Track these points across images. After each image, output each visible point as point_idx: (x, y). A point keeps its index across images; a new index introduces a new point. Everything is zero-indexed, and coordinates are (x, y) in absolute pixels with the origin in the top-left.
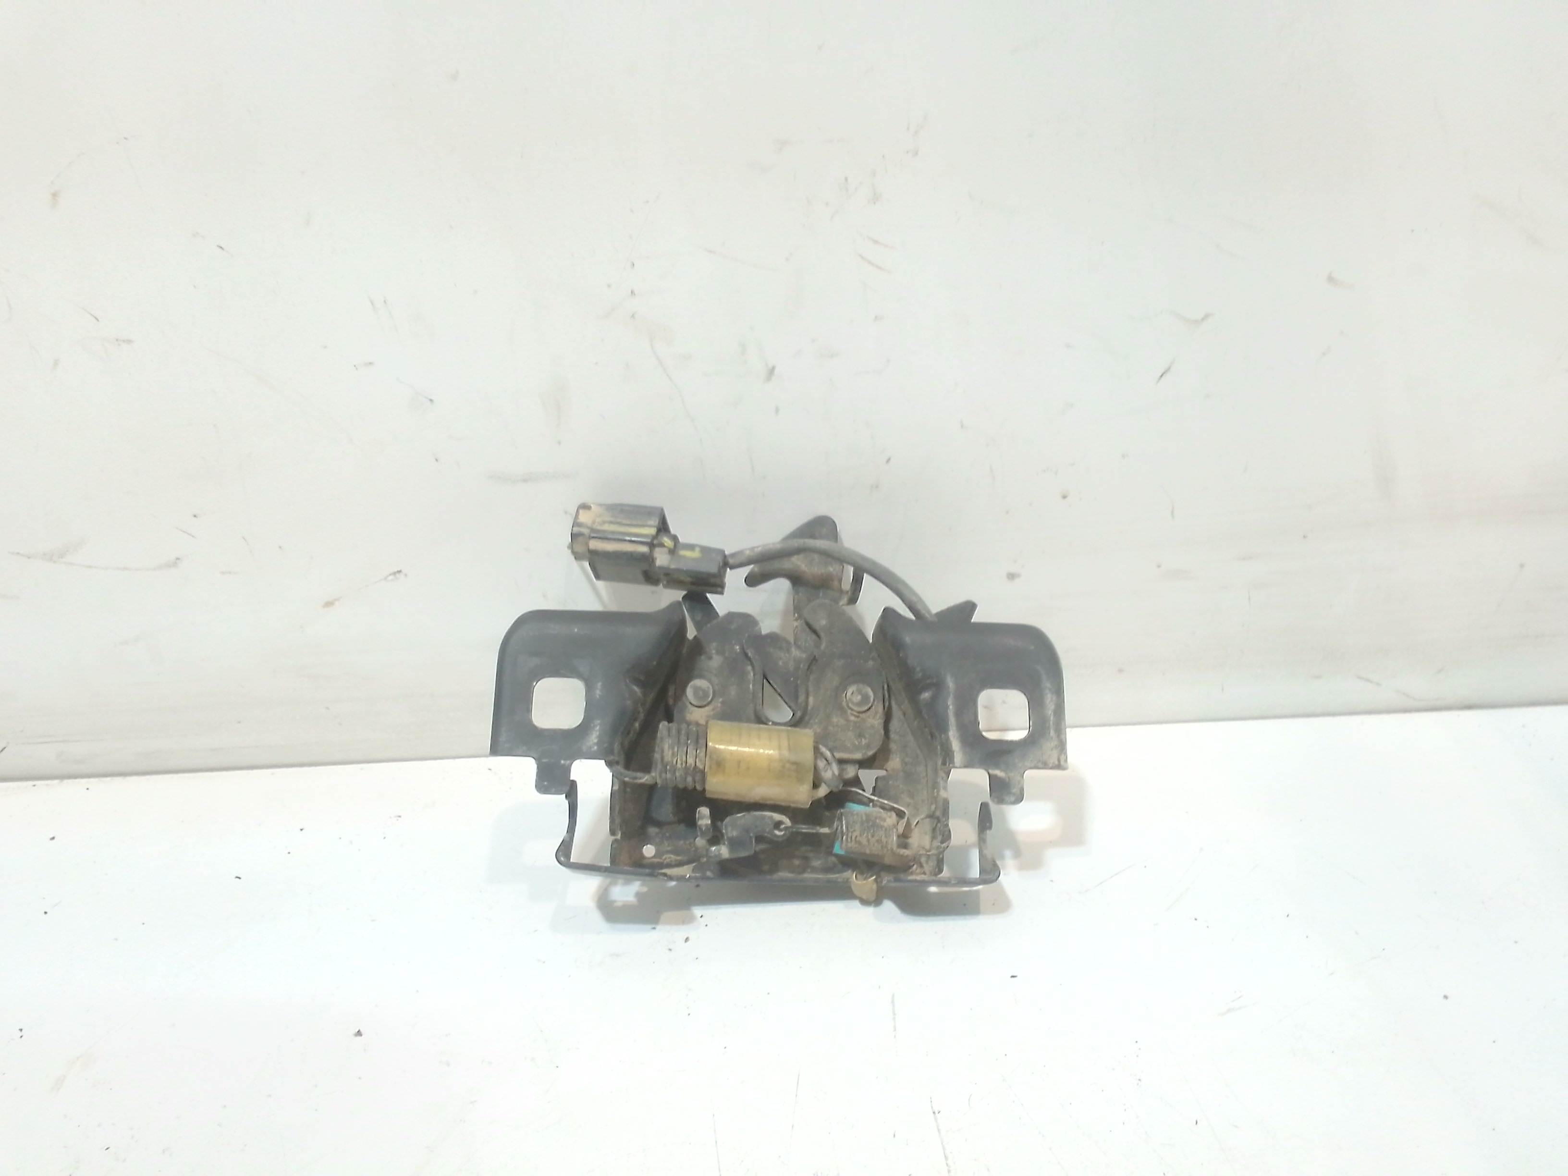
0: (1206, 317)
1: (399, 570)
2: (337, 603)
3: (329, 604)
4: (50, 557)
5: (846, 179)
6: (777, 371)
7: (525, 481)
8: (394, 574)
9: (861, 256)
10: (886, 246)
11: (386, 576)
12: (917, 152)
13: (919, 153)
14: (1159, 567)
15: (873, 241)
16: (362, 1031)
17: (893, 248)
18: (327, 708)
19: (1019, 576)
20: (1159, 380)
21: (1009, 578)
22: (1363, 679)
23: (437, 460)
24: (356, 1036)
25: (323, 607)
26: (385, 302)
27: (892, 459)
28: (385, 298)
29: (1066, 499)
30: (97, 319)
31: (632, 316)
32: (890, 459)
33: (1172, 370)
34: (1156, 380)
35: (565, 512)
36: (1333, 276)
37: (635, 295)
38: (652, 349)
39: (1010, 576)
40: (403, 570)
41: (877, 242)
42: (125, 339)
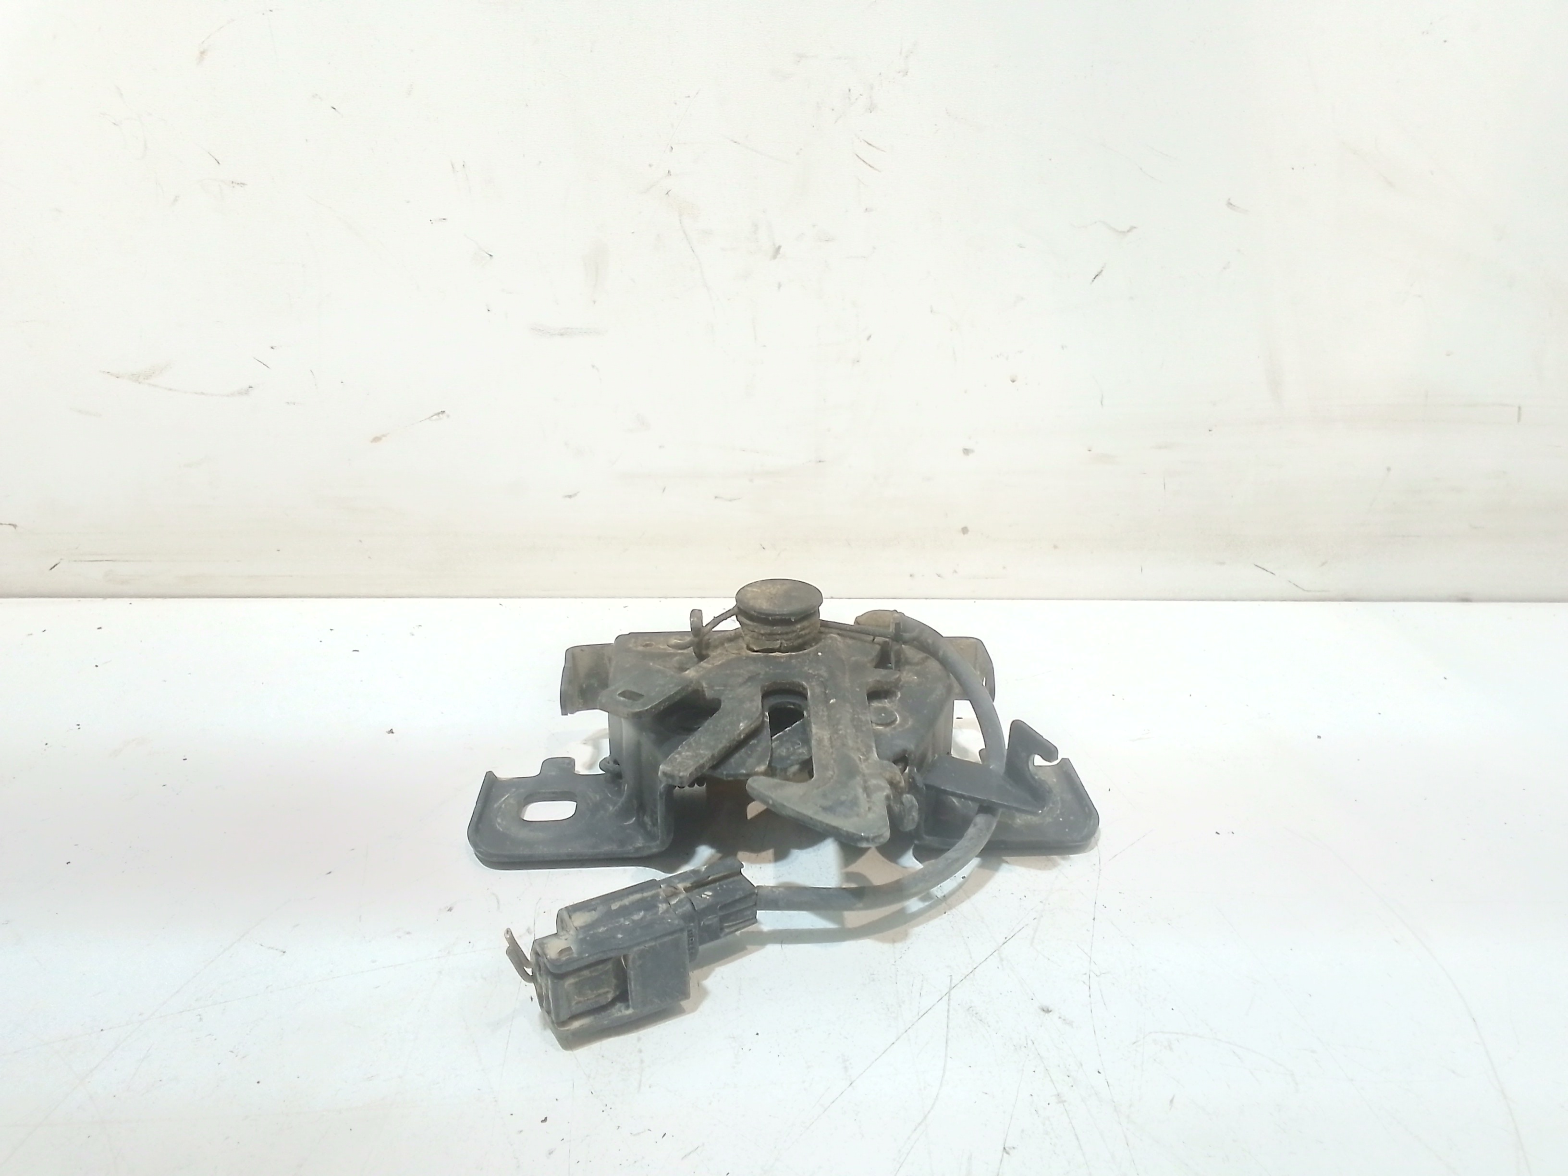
0: (1131, 229)
1: (443, 410)
2: (383, 438)
3: (376, 439)
4: (136, 378)
5: (850, 90)
6: (782, 250)
7: (562, 335)
8: (438, 414)
9: (857, 155)
10: (878, 149)
11: (431, 415)
12: (907, 72)
13: (908, 74)
14: (1090, 450)
15: (868, 143)
16: (394, 731)
17: (882, 151)
18: (360, 541)
19: (972, 451)
20: (1093, 281)
21: (964, 452)
22: (1260, 567)
23: (489, 310)
24: (389, 733)
25: (372, 442)
26: (464, 165)
27: (872, 336)
28: (464, 162)
29: (1015, 383)
30: (218, 163)
31: (667, 193)
32: (870, 337)
33: (1103, 273)
34: (1091, 281)
35: (593, 366)
36: (1232, 201)
37: (671, 175)
38: (681, 223)
39: (965, 451)
40: (446, 412)
41: (871, 145)
42: (240, 182)
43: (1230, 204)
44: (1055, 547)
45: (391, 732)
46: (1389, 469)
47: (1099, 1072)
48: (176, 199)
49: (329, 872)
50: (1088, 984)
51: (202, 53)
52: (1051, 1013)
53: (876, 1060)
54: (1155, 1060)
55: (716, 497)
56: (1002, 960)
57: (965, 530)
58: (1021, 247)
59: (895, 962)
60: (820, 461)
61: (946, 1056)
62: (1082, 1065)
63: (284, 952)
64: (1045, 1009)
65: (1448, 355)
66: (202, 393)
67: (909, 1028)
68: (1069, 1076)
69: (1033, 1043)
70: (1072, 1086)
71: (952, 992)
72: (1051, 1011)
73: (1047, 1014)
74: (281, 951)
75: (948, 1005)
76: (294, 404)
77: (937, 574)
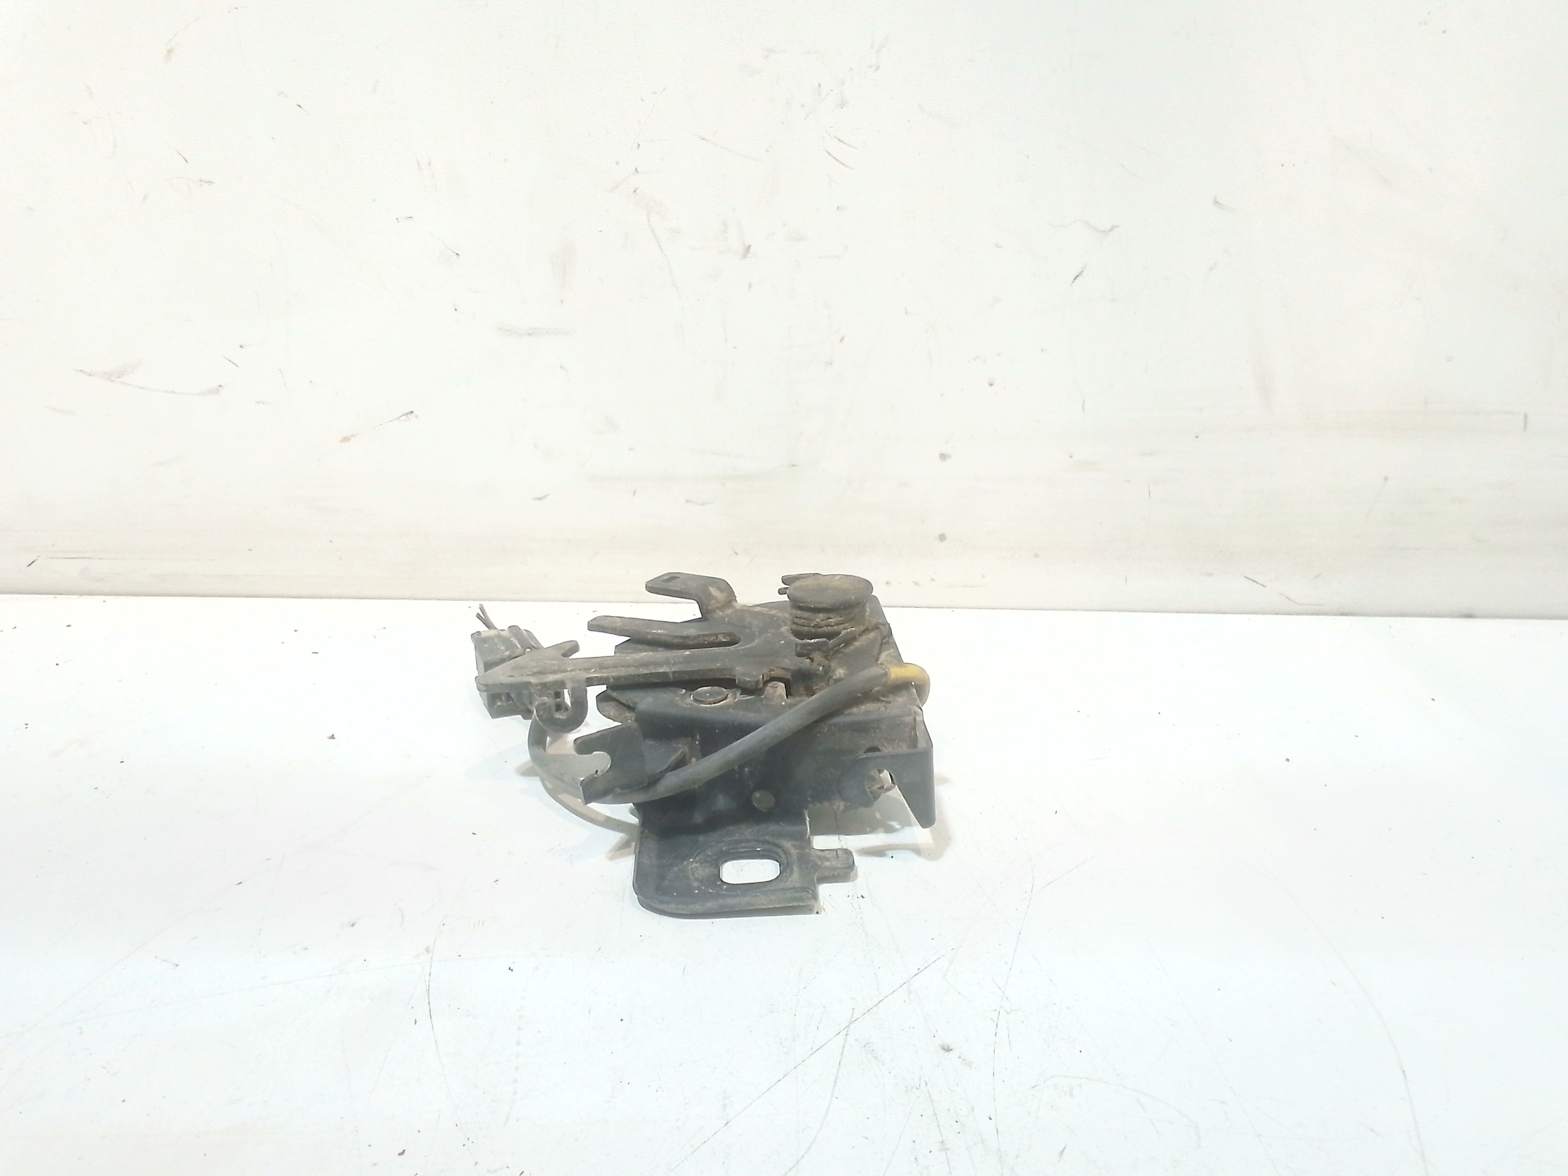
0: (1113, 228)
1: (412, 410)
2: (352, 438)
3: (346, 439)
4: (109, 376)
5: (820, 86)
6: (752, 250)
7: (529, 335)
8: (407, 414)
9: (828, 152)
10: (850, 146)
11: (399, 415)
12: (879, 67)
13: (880, 68)
14: (1071, 457)
15: (839, 140)
16: (335, 736)
17: (854, 147)
18: (331, 542)
19: (950, 456)
20: (1073, 282)
21: (941, 458)
22: (1251, 580)
23: (456, 310)
24: (330, 739)
25: (341, 442)
26: (429, 163)
27: (845, 338)
28: (430, 160)
29: (993, 386)
30: (187, 161)
31: (635, 191)
32: (843, 338)
33: (1084, 274)
34: (1071, 282)
35: (561, 367)
36: (1218, 199)
37: (638, 173)
38: (649, 222)
39: (942, 456)
40: (414, 412)
41: (842, 141)
42: (208, 180)
43: (1216, 202)
44: (1036, 556)
45: (332, 737)
46: (1386, 479)
47: (990, 1119)
48: (145, 198)
49: (239, 882)
50: (996, 1021)
51: (170, 51)
52: (951, 1052)
53: (758, 1098)
54: (1052, 1107)
55: (687, 501)
56: (910, 993)
57: (942, 538)
59: (798, 992)
60: (793, 466)
61: (832, 1095)
62: (973, 1109)
63: (177, 965)
64: (946, 1047)
65: (1449, 360)
66: (173, 392)
67: (799, 1064)
68: (957, 1122)
69: (926, 1084)
70: (959, 1133)
71: (852, 1026)
72: (951, 1050)
73: (946, 1053)
74: (174, 965)
75: (845, 1041)
76: (264, 403)
77: (914, 582)
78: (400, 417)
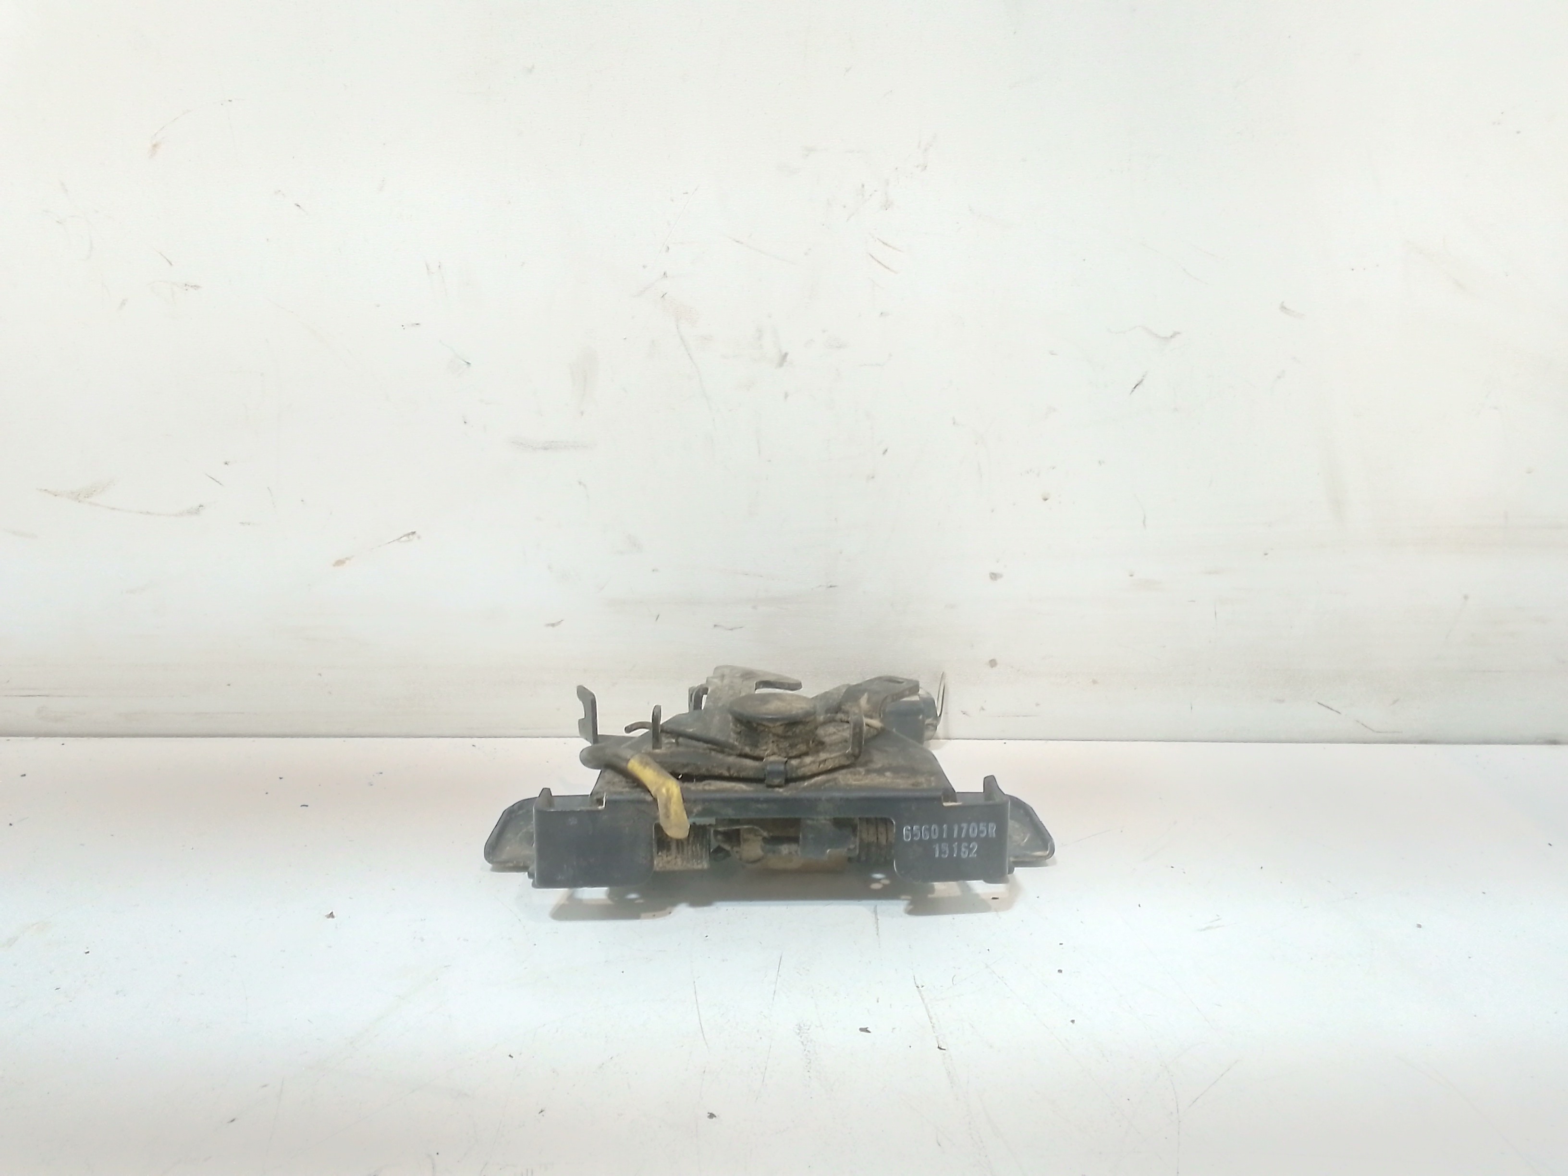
0: (1175, 335)
1: (413, 531)
2: (347, 562)
3: (339, 563)
4: (76, 496)
5: (863, 186)
6: (788, 357)
7: (546, 449)
8: (409, 534)
9: (871, 255)
10: (894, 248)
11: (400, 536)
12: (926, 167)
13: (928, 168)
14: (1131, 576)
15: (883, 243)
16: (335, 915)
17: (900, 251)
18: (320, 675)
19: (1001, 576)
20: (1133, 391)
21: (992, 578)
22: (1324, 706)
23: (465, 422)
24: (329, 917)
25: (334, 565)
26: (439, 266)
27: (888, 451)
28: (440, 263)
29: (1047, 501)
30: (171, 264)
31: (662, 297)
32: (886, 450)
33: (1144, 382)
34: (1130, 391)
35: (580, 483)
36: (1286, 305)
37: (667, 277)
38: (678, 328)
39: (993, 576)
40: (417, 532)
41: (886, 244)
42: (193, 285)
43: (1283, 308)
44: (1095, 682)
45: (331, 915)
46: (1466, 597)
48: (123, 303)
49: (232, 1119)
51: (155, 146)
55: (715, 626)
57: (993, 663)
58: (1053, 354)
60: (831, 587)
65: (1529, 473)
66: (148, 513)
76: (249, 524)
77: (962, 712)
78: (401, 538)
